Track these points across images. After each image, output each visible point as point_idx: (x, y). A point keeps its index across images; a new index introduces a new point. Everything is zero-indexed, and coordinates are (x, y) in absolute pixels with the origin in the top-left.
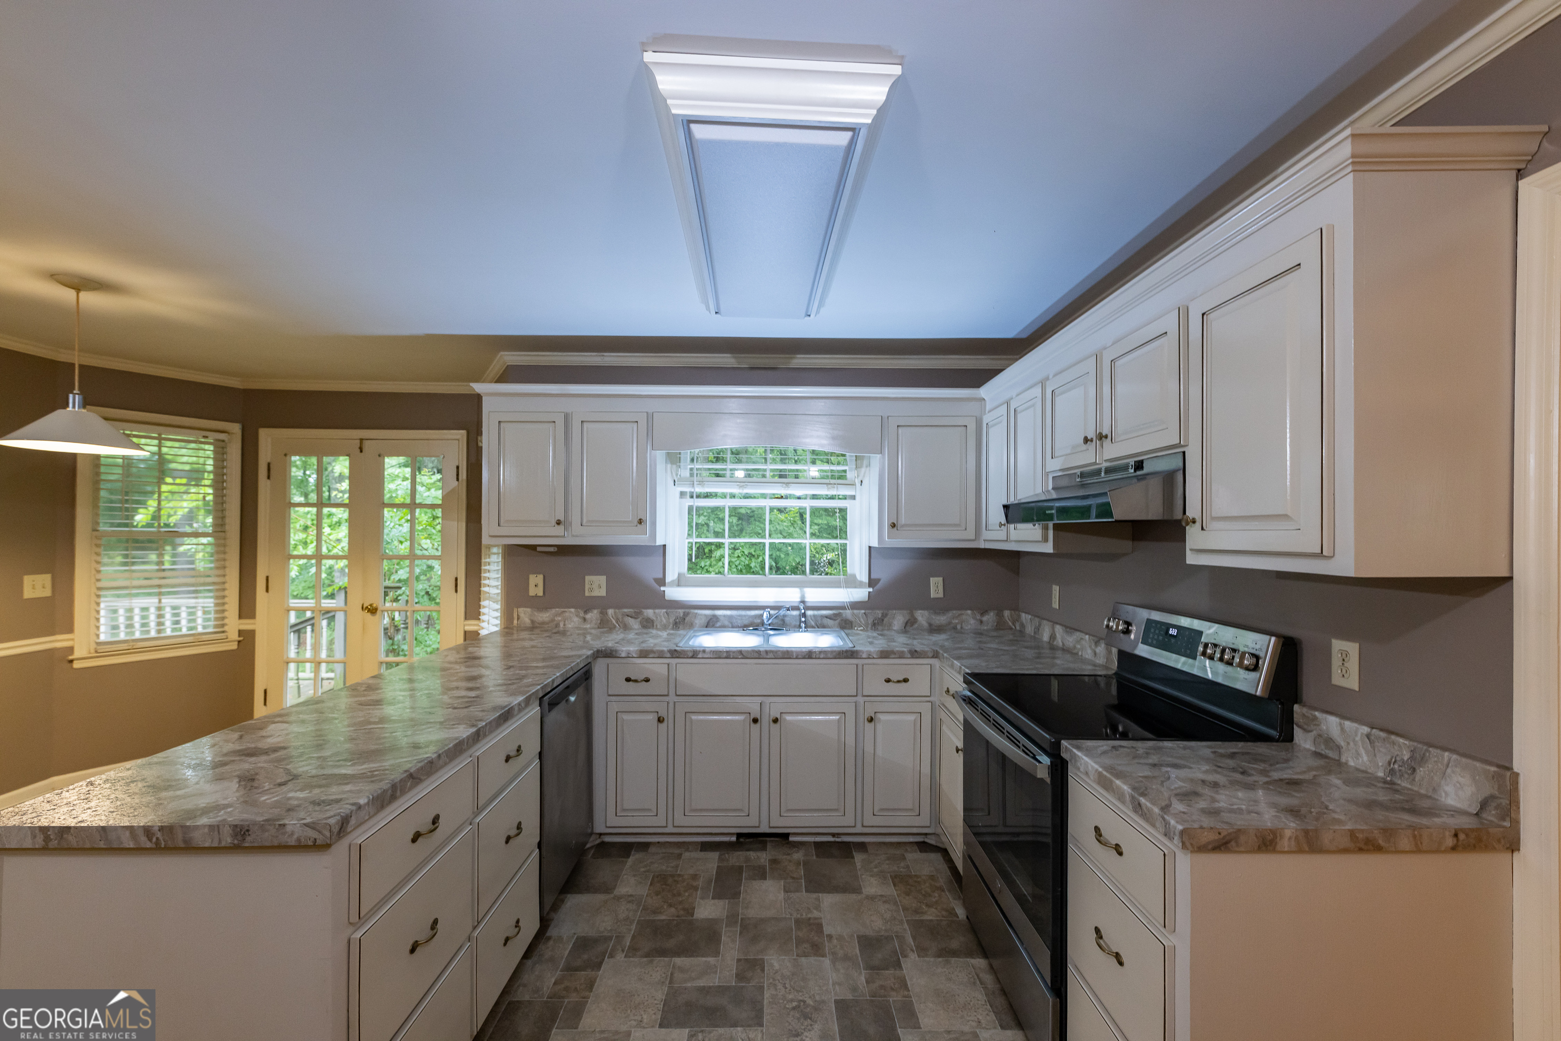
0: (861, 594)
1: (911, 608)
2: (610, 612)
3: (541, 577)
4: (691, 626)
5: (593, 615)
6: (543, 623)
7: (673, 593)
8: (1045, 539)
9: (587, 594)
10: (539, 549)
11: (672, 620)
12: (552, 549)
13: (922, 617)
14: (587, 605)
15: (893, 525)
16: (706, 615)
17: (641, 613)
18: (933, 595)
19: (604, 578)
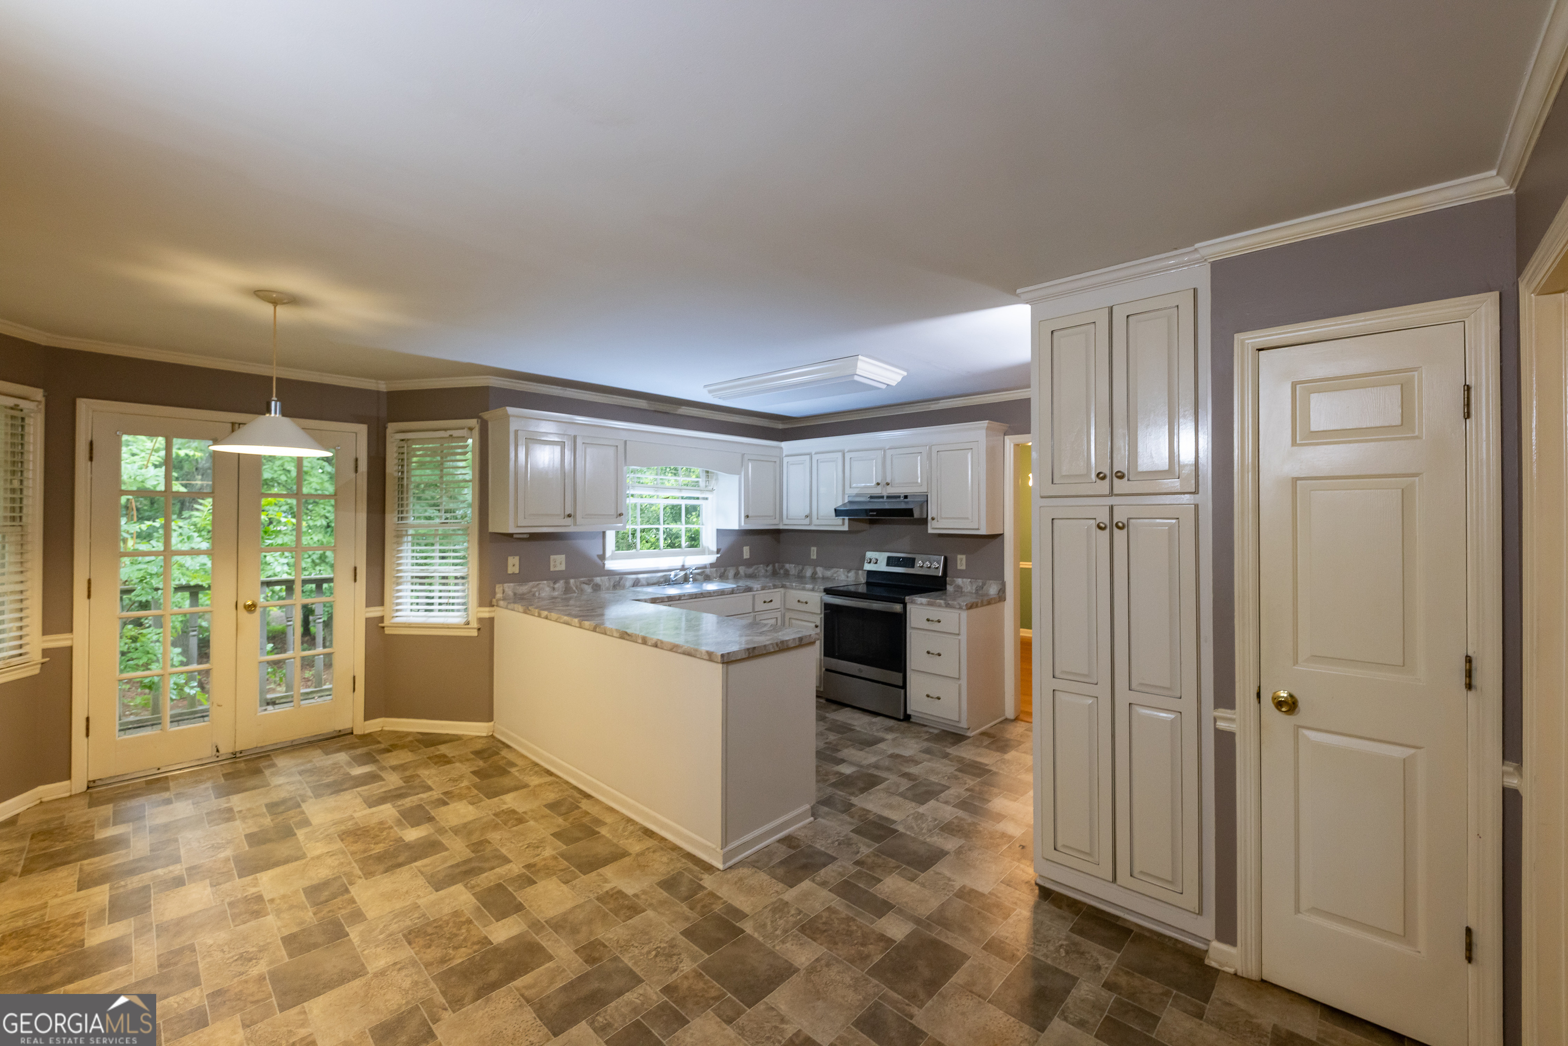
0: (712, 558)
1: (736, 565)
2: (572, 581)
3: (517, 558)
4: (624, 587)
5: (560, 585)
6: (523, 594)
7: (610, 565)
8: (843, 524)
9: (552, 569)
10: (515, 536)
11: (612, 584)
12: (525, 536)
13: (742, 569)
14: (554, 578)
15: (747, 516)
16: (633, 579)
17: (592, 580)
18: (745, 557)
19: (564, 556)
